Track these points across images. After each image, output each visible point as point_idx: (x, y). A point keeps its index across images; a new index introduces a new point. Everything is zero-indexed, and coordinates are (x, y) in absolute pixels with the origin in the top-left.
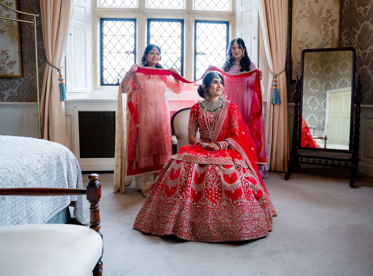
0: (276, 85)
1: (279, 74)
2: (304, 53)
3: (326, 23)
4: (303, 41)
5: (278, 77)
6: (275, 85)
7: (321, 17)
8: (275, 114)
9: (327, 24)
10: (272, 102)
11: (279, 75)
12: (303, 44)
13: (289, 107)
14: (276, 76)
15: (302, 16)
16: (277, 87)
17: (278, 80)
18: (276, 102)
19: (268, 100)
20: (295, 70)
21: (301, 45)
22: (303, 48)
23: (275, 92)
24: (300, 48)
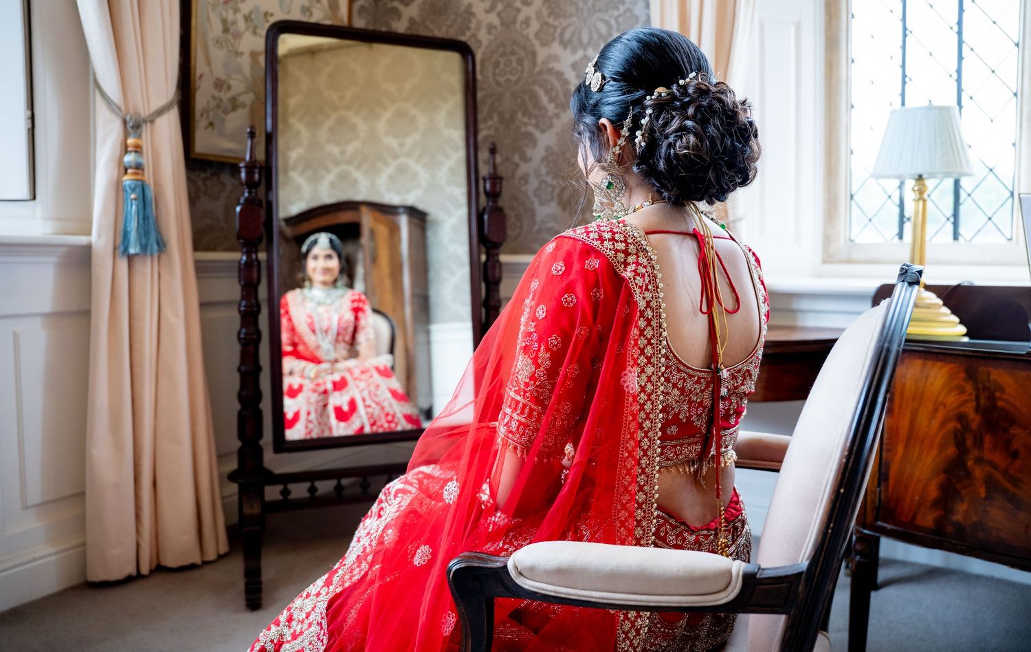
0: (139, 167)
1: (152, 115)
2: (278, 36)
5: (146, 130)
6: (133, 165)
8: (137, 306)
10: (120, 246)
11: (152, 122)
12: (236, 10)
13: (202, 269)
14: (137, 127)
16: (143, 174)
17: (145, 142)
18: (144, 248)
19: (100, 237)
20: (205, 111)
21: (227, 11)
22: (234, 23)
23: (135, 199)
24: (224, 21)
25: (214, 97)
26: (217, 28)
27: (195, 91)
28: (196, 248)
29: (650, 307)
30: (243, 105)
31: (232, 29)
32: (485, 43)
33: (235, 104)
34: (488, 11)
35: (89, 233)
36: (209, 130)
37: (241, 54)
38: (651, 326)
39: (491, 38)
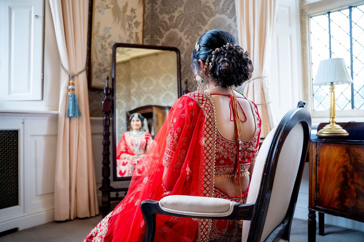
0: (73, 90)
1: (77, 74)
2: (117, 48)
3: (130, 22)
4: (106, 37)
5: (76, 78)
6: (71, 89)
7: (126, 14)
8: (72, 133)
9: (131, 24)
10: (67, 114)
11: (78, 76)
12: (106, 42)
13: (92, 122)
14: (73, 77)
15: (104, 6)
16: (74, 92)
17: (75, 82)
18: (74, 114)
19: (61, 111)
20: (95, 73)
21: (103, 42)
22: (105, 45)
23: (72, 99)
24: (102, 45)
25: (98, 69)
26: (99, 47)
27: (92, 67)
28: (91, 115)
29: (211, 118)
30: (108, 71)
31: (104, 47)
32: (186, 49)
33: (105, 70)
34: (187, 39)
35: (58, 110)
36: (97, 79)
37: (107, 55)
38: (211, 124)
39: (188, 47)
